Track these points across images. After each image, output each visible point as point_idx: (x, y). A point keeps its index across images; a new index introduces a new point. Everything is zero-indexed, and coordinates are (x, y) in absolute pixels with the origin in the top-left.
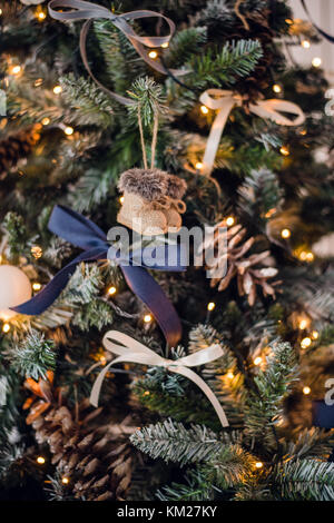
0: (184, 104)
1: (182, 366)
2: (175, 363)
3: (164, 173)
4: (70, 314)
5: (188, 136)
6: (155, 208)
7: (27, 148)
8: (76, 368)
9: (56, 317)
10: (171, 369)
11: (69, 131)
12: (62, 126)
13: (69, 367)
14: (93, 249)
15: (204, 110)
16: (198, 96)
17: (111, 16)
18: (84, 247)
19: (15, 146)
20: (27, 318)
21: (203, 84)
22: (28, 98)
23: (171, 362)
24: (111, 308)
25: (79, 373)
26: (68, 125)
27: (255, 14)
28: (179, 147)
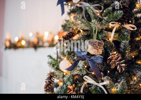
0: (107, 25)
1: (100, 85)
2: (99, 84)
3: (97, 41)
4: (79, 72)
5: (109, 33)
6: (95, 48)
7: (74, 35)
8: (79, 84)
9: (75, 72)
10: (98, 85)
11: (81, 31)
12: (80, 30)
13: (78, 84)
14: (83, 57)
15: (110, 27)
16: (109, 23)
17: (90, 5)
18: (81, 57)
19: (71, 34)
20: (70, 72)
21: (110, 20)
22: (73, 24)
23: (98, 84)
24: (86, 71)
25: (79, 85)
26: (82, 29)
27: (125, 4)
28: (104, 35)
